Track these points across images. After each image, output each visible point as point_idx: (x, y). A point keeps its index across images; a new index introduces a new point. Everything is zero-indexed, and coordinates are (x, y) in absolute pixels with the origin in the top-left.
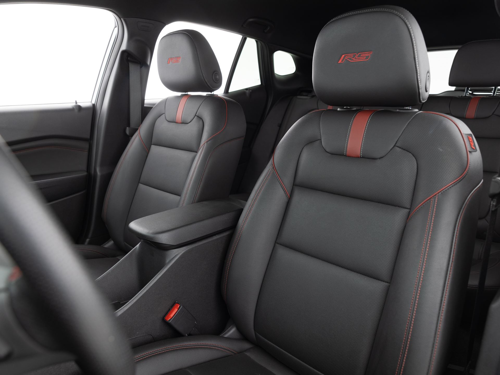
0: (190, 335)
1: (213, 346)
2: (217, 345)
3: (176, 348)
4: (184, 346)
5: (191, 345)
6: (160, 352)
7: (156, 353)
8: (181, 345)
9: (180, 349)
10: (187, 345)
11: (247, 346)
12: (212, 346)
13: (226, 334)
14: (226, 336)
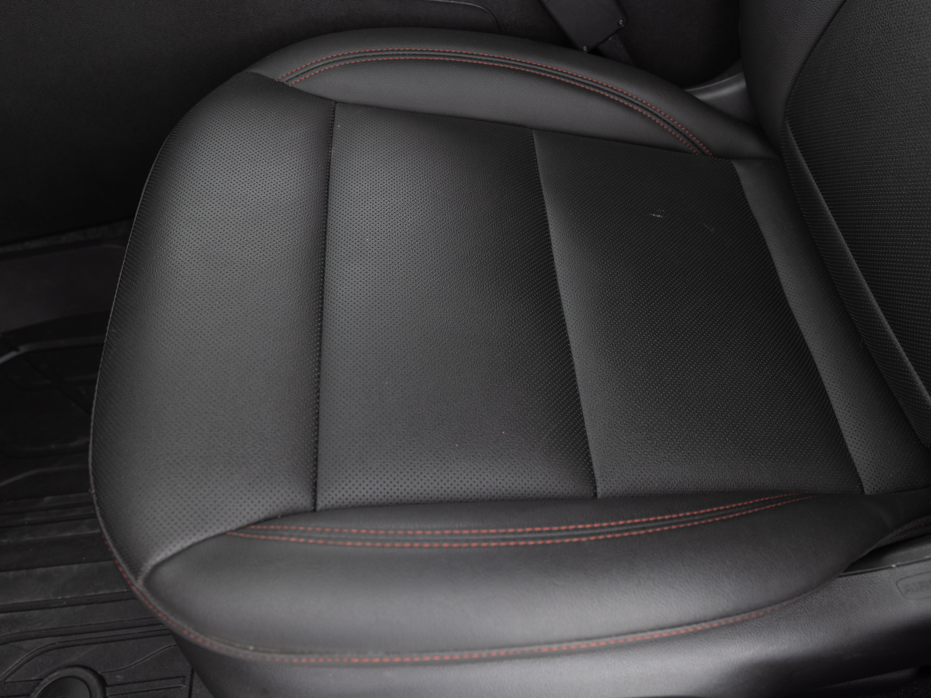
0: (595, 51)
1: (642, 107)
2: (656, 109)
3: (528, 68)
4: (556, 72)
5: (576, 78)
6: (481, 60)
7: (470, 59)
8: (547, 68)
9: (539, 76)
10: (567, 73)
11: (750, 145)
12: (637, 105)
13: (708, 90)
14: (705, 97)
